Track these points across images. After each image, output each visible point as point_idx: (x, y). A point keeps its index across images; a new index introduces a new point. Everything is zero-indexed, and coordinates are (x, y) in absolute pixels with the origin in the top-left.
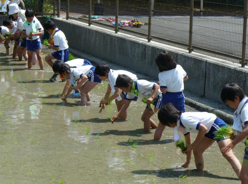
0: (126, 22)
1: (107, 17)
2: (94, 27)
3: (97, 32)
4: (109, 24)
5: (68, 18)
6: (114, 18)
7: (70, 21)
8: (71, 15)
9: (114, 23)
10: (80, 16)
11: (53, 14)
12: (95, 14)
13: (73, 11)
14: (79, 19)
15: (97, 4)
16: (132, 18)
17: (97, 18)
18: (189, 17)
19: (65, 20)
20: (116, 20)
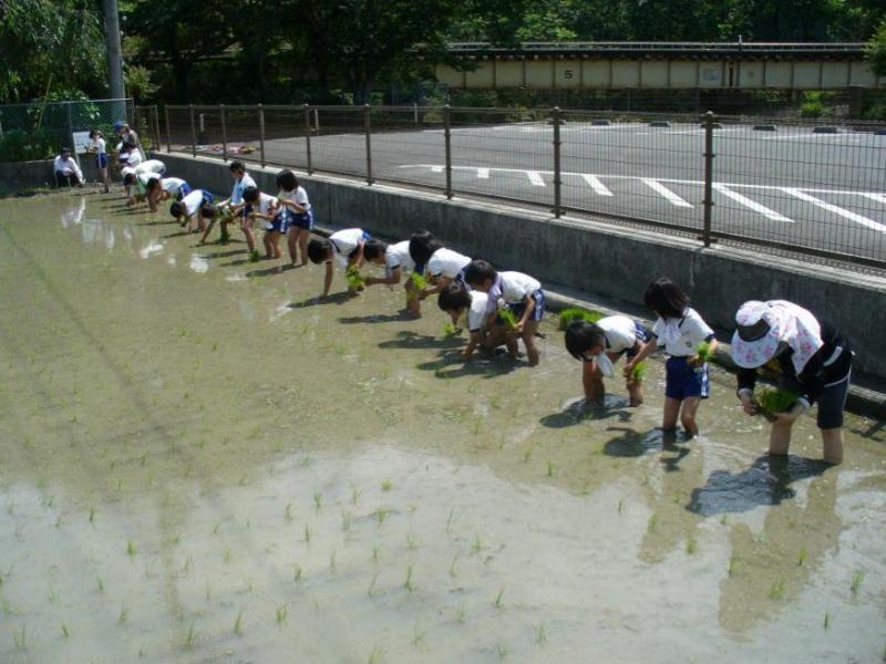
0: (236, 149)
1: (214, 146)
2: (199, 158)
3: (203, 163)
4: (216, 153)
5: (169, 151)
6: (221, 146)
7: (172, 154)
8: (172, 147)
9: (222, 152)
10: (183, 147)
11: (152, 149)
12: (200, 144)
13: (174, 143)
14: (183, 151)
15: (201, 133)
16: (242, 144)
17: (202, 148)
18: (304, 138)
19: (166, 154)
20: (224, 149)
